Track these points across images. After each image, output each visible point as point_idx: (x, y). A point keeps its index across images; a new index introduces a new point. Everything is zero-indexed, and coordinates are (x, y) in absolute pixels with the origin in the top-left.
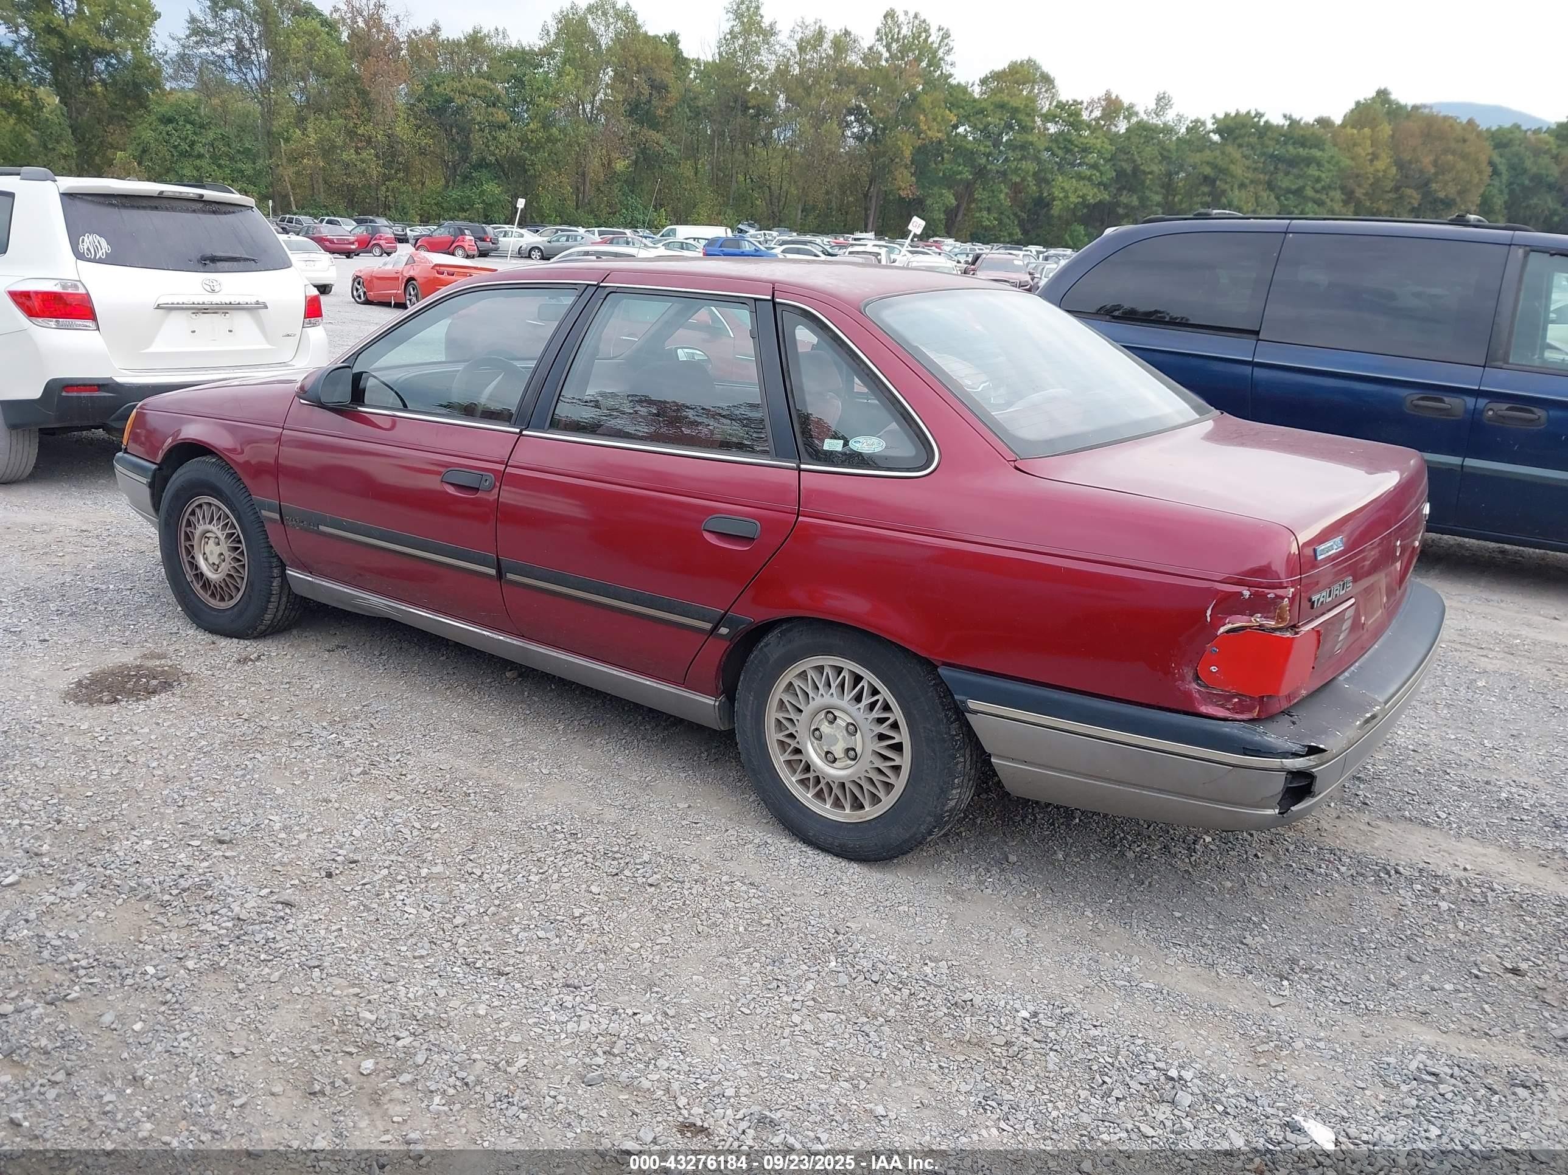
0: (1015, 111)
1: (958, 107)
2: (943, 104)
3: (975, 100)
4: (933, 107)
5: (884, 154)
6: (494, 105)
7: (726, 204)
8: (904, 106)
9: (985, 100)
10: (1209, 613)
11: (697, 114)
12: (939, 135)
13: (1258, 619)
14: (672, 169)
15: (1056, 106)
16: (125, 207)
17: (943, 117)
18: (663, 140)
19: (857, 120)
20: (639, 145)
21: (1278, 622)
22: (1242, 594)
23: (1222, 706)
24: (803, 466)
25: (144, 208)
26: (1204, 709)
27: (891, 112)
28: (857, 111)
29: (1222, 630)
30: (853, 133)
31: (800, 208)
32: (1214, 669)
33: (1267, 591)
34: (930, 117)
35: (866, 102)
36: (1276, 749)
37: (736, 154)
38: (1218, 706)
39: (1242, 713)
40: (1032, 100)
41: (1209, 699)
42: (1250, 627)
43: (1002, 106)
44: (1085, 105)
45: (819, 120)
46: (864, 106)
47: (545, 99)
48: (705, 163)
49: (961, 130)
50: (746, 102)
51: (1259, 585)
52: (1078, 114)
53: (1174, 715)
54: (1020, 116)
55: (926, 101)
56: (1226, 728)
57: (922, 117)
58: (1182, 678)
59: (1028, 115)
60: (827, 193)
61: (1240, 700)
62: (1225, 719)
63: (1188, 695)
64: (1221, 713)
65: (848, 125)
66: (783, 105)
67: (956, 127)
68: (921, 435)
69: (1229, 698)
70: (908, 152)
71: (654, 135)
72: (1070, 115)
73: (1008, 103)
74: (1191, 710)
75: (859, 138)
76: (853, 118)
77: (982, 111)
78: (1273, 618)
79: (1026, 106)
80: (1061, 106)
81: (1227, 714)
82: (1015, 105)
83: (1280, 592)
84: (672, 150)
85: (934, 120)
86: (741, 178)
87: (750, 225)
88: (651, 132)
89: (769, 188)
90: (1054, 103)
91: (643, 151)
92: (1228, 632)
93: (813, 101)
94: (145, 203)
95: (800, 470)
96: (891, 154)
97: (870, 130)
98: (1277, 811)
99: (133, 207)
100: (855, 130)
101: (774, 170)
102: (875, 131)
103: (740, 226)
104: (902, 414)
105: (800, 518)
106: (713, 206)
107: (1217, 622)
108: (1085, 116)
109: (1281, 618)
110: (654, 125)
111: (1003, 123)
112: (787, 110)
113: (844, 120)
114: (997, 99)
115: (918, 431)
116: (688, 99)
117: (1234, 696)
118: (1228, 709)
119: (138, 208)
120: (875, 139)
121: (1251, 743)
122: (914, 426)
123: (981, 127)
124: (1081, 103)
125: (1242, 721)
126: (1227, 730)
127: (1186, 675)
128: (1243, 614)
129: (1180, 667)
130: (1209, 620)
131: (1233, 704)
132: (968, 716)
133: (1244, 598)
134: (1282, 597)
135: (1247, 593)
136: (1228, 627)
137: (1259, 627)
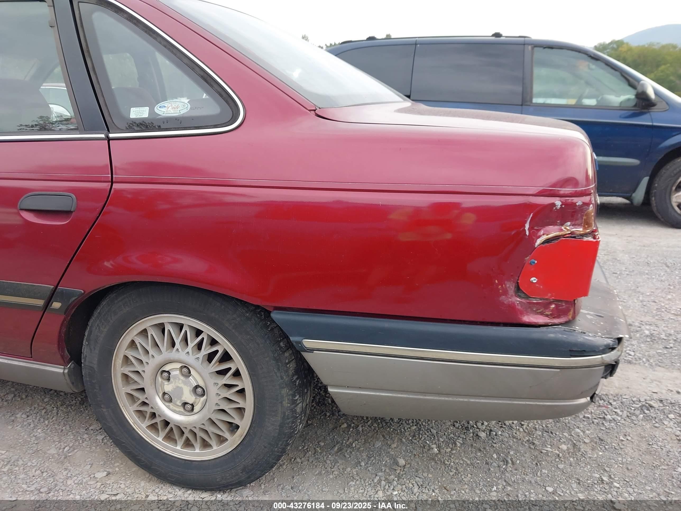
10: (527, 226)
13: (568, 228)
21: (585, 228)
22: (553, 205)
23: (542, 314)
24: (111, 135)
26: (527, 319)
29: (539, 241)
32: (534, 280)
33: (575, 199)
36: (598, 347)
38: (538, 313)
39: (558, 317)
41: (531, 308)
42: (563, 236)
51: (569, 195)
53: (495, 328)
58: (505, 292)
61: (557, 306)
62: (545, 325)
63: (512, 307)
64: (541, 320)
68: (223, 93)
69: (547, 305)
74: (515, 322)
78: (579, 225)
81: (547, 320)
83: (586, 199)
92: (543, 243)
95: (109, 139)
98: (589, 398)
104: (202, 77)
105: (115, 186)
107: (534, 235)
109: (587, 224)
115: (219, 90)
117: (551, 303)
118: (547, 316)
121: (576, 344)
122: (215, 86)
125: (561, 324)
126: (552, 335)
127: (508, 289)
128: (554, 224)
129: (501, 283)
130: (527, 233)
131: (552, 311)
132: (305, 355)
133: (556, 209)
134: (587, 204)
135: (558, 203)
136: (544, 238)
137: (570, 235)
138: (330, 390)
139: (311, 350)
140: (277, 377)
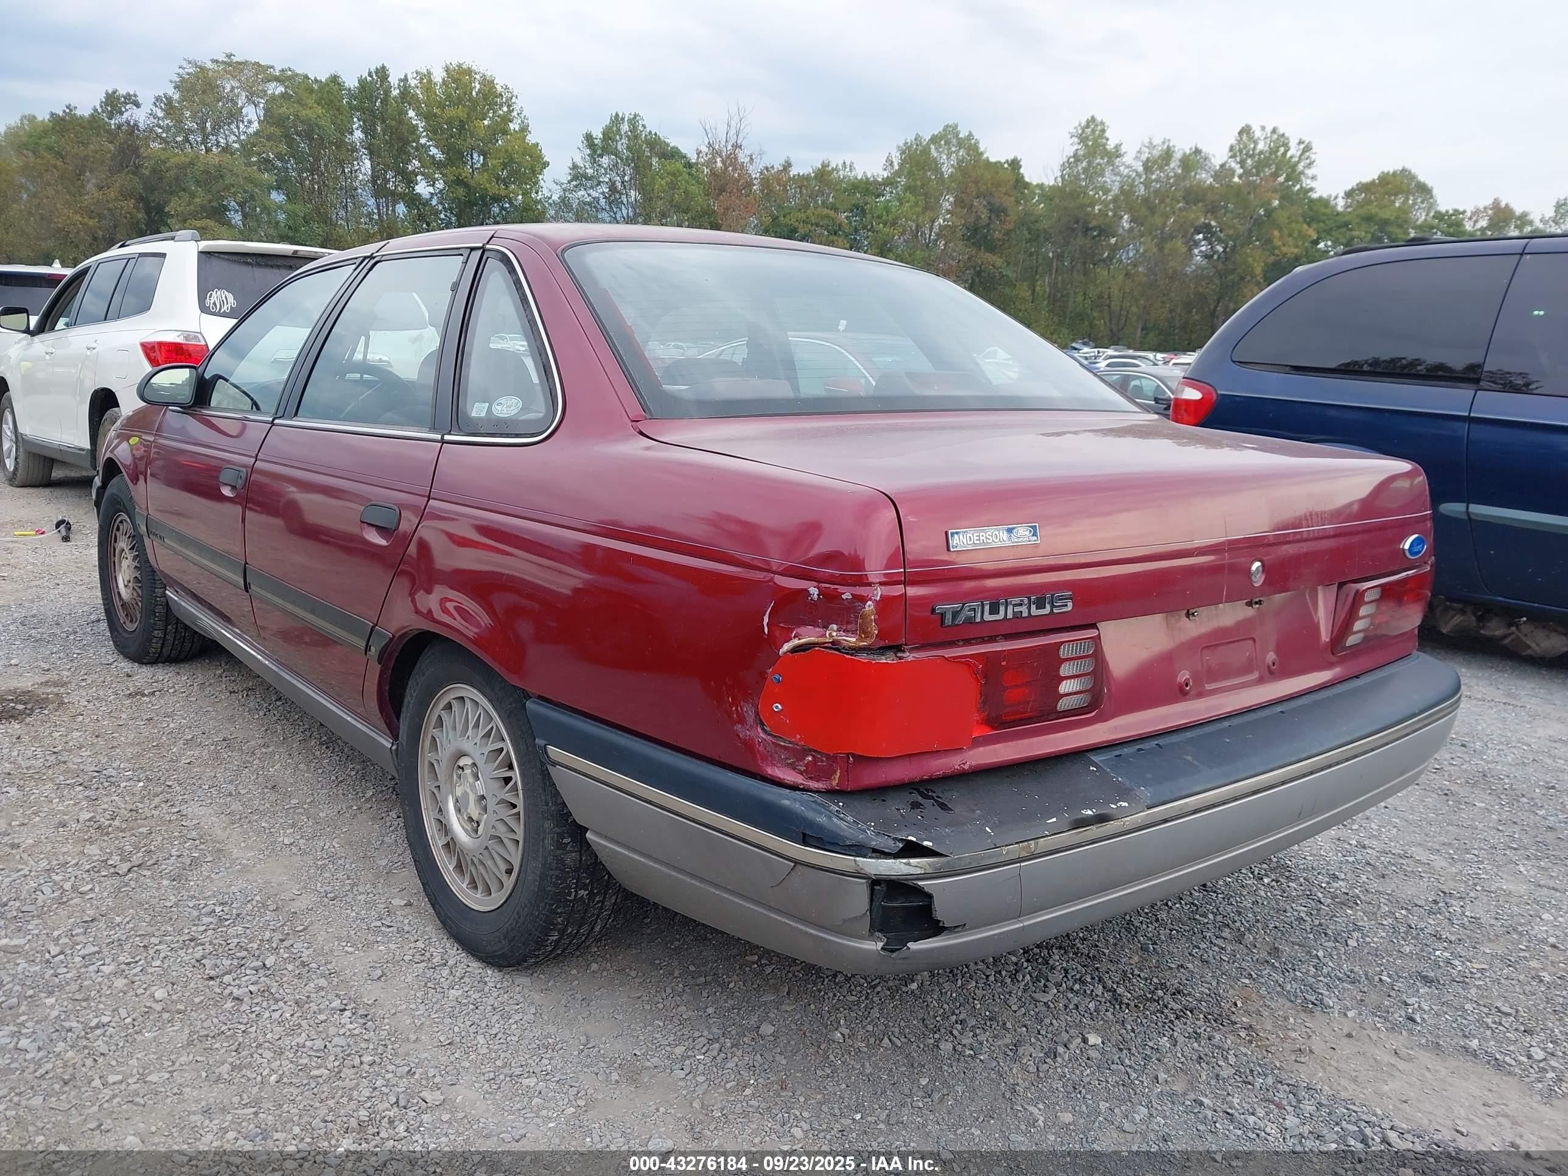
0: (1384, 223)
1: (1318, 221)
2: (1301, 219)
3: (1338, 214)
4: (1290, 223)
5: (1233, 271)
6: (835, 234)
7: (1060, 324)
8: (1258, 222)
9: (1350, 213)
10: (766, 620)
11: (1037, 237)
12: (1296, 251)
13: (833, 632)
14: (1007, 291)
15: (1434, 217)
16: (259, 265)
17: (1300, 232)
18: (999, 262)
19: (1205, 239)
20: (975, 268)
21: (861, 639)
22: (808, 593)
23: (792, 767)
25: (279, 267)
26: (769, 769)
27: (1241, 228)
28: (1206, 229)
29: (787, 647)
30: (1201, 252)
31: (1140, 326)
32: (777, 707)
33: (841, 589)
34: (1286, 232)
35: (1216, 219)
37: (1075, 274)
38: (787, 764)
39: (816, 778)
40: (1405, 210)
41: (779, 754)
42: (822, 644)
43: (1369, 219)
44: (1469, 214)
45: (1164, 239)
46: (1213, 223)
47: (885, 225)
48: (1044, 285)
49: (1321, 245)
50: (1086, 222)
51: (832, 580)
52: (1459, 224)
53: (730, 774)
54: (1390, 229)
55: (1282, 217)
56: (787, 800)
57: (1276, 233)
58: (742, 720)
59: (1400, 226)
60: (1171, 311)
61: (815, 759)
62: (794, 788)
63: (749, 745)
64: (791, 777)
65: (1197, 244)
66: (1126, 225)
67: (1316, 242)
69: (801, 754)
70: (1260, 269)
71: (989, 257)
72: (1449, 226)
73: (1376, 215)
74: (752, 770)
75: (1207, 256)
76: (1201, 236)
77: (1346, 225)
78: (854, 632)
79: (1397, 218)
80: (1439, 216)
81: (799, 779)
82: (1384, 216)
83: (861, 591)
84: (1009, 273)
85: (1290, 235)
86: (1080, 299)
87: (1085, 344)
88: (987, 254)
89: (1109, 306)
90: (1432, 214)
91: (979, 274)
92: (794, 650)
93: (1158, 220)
94: (280, 262)
96: (1240, 270)
97: (1220, 249)
98: (880, 945)
99: (267, 266)
100: (1203, 248)
101: (1115, 291)
102: (1225, 249)
103: (1074, 345)
106: (1048, 326)
107: (779, 635)
108: (1468, 226)
109: (864, 633)
110: (991, 248)
111: (1369, 236)
112: (1131, 230)
113: (1192, 238)
114: (1362, 212)
116: (1027, 221)
117: (810, 752)
118: (801, 773)
119: (272, 267)
120: (1227, 256)
121: (814, 826)
123: (1344, 241)
124: (1464, 212)
125: (818, 792)
126: (787, 802)
127: (746, 715)
128: (815, 625)
129: (736, 702)
130: (766, 631)
131: (807, 765)
132: (550, 768)
133: (812, 599)
134: (863, 600)
135: (814, 591)
136: (796, 642)
137: (830, 645)
138: (589, 835)
139: (555, 764)
140: (542, 800)
